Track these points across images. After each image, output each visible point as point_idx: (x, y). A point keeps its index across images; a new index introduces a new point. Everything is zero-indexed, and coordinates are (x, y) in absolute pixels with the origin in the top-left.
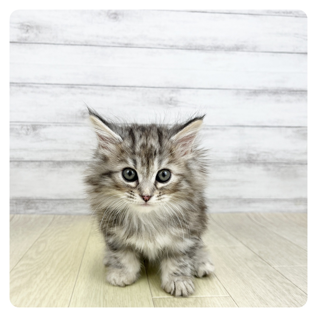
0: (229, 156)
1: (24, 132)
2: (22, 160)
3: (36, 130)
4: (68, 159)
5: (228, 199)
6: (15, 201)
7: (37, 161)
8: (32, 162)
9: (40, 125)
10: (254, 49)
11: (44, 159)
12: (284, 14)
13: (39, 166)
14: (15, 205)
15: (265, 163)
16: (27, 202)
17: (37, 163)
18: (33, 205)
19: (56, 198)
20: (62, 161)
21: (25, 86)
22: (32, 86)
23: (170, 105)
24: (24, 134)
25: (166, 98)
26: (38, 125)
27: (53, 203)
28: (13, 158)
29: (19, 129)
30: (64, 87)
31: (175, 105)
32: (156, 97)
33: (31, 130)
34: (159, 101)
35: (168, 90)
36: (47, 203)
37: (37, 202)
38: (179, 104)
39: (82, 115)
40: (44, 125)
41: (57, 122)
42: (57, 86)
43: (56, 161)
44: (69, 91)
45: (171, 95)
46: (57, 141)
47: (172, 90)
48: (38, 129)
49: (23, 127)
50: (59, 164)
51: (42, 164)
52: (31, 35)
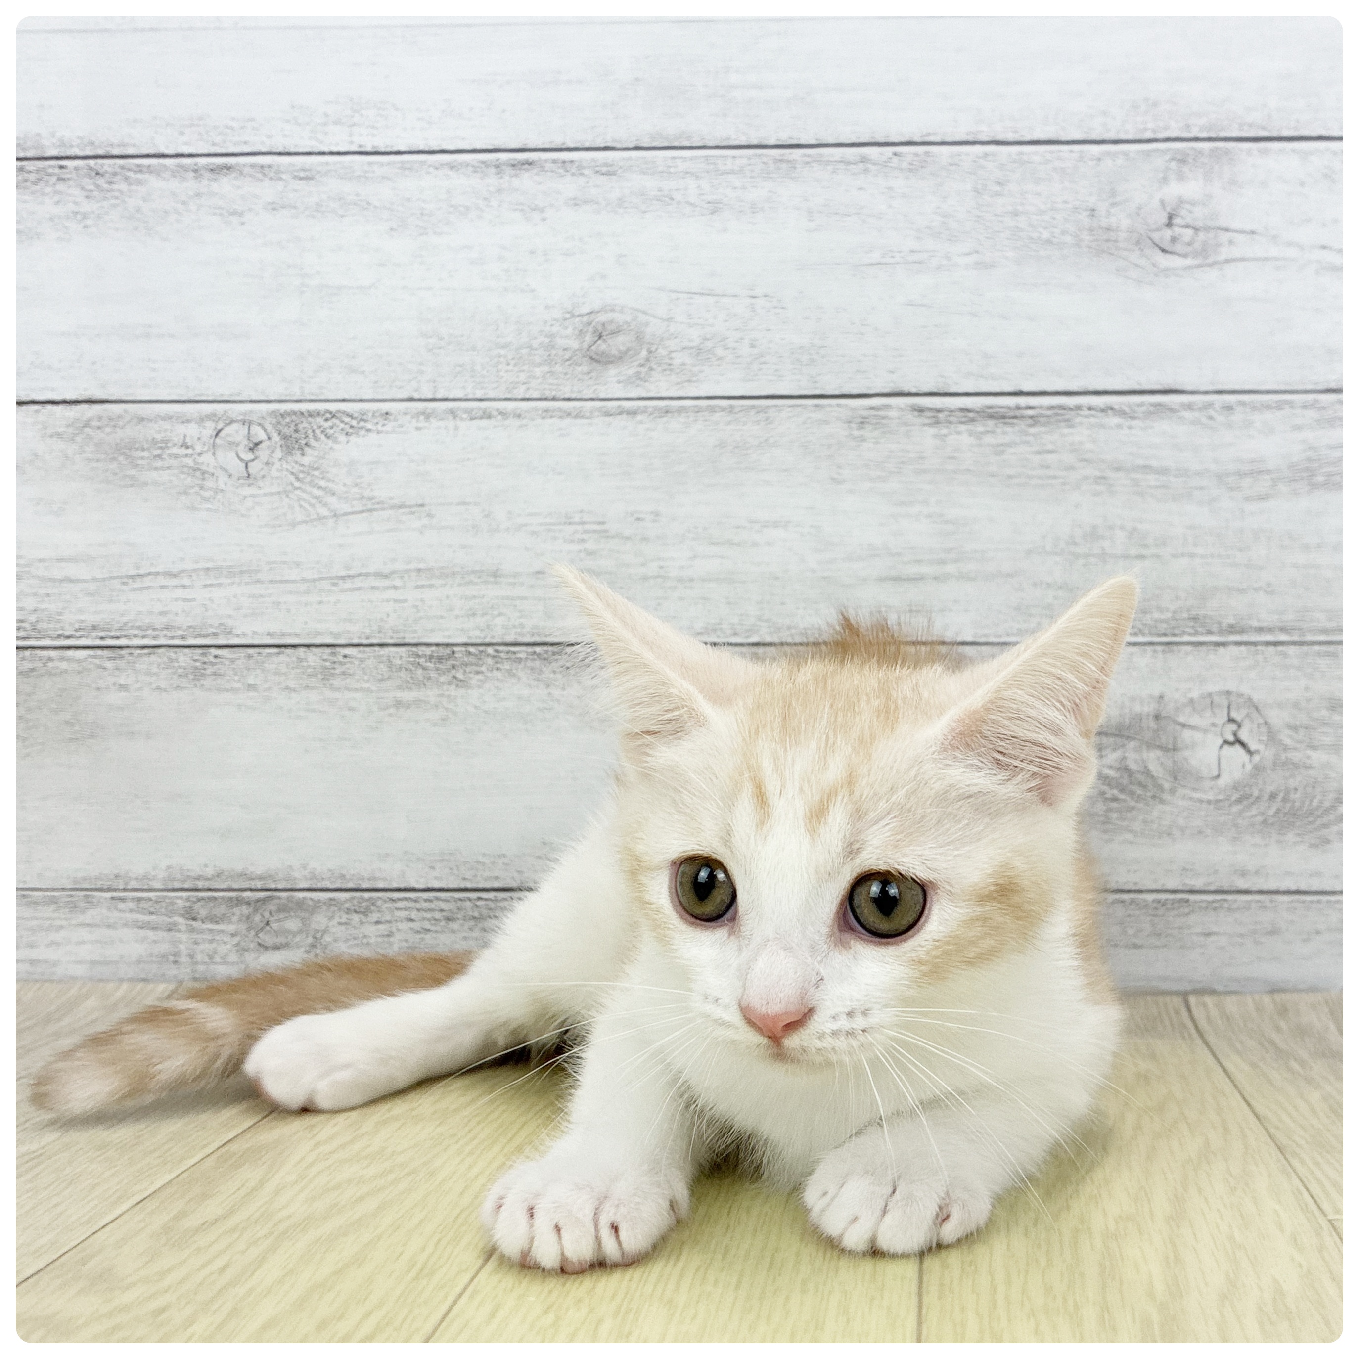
3: (303, 453)
16: (257, 906)
19: (433, 883)
20: (466, 645)
21: (228, 168)
22: (269, 166)
23: (1168, 256)
24: (230, 476)
25: (1139, 208)
26: (311, 415)
27: (414, 914)
28: (167, 628)
29: (199, 448)
30: (468, 165)
31: (1203, 252)
32: (1066, 202)
33: (273, 452)
34: (1091, 230)
35: (1148, 154)
36: (375, 917)
37: (317, 906)
38: (1231, 242)
39: (585, 345)
40: (351, 417)
41: (430, 396)
42: (423, 163)
43: (428, 645)
44: (499, 191)
45: (1174, 190)
46: (430, 515)
47: (1179, 157)
48: (312, 442)
49: (222, 434)
50: (451, 662)
51: (341, 663)
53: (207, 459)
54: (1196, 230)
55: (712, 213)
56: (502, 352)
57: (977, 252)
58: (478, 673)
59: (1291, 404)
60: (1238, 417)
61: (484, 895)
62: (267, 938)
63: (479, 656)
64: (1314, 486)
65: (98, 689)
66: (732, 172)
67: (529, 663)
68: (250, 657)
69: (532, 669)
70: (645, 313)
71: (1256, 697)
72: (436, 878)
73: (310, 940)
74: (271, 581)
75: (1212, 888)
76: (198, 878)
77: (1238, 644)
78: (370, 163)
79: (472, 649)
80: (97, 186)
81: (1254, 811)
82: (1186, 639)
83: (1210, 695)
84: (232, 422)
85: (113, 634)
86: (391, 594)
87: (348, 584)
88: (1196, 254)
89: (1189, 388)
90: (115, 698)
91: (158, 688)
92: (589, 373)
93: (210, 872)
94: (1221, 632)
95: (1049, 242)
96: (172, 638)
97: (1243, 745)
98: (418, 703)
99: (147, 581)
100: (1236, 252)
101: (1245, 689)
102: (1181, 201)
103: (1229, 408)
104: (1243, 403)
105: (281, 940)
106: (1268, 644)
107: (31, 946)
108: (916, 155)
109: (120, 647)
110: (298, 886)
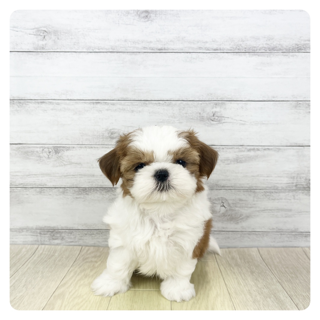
0: (284, 181)
1: (45, 155)
2: (45, 186)
3: (58, 153)
4: (94, 186)
5: (280, 232)
6: (38, 231)
7: (60, 188)
8: (56, 188)
9: (64, 147)
11: (68, 185)
13: (63, 193)
14: (39, 235)
16: (52, 232)
17: (61, 190)
18: (58, 235)
20: (88, 188)
21: (44, 102)
22: (52, 102)
23: (213, 122)
24: (45, 157)
25: (208, 113)
26: (60, 147)
27: (80, 234)
28: (35, 184)
29: (40, 152)
30: (88, 103)
31: (219, 121)
32: (195, 112)
33: (53, 153)
34: (200, 117)
35: (210, 103)
36: (73, 234)
37: (63, 232)
38: (224, 119)
39: (109, 135)
40: (67, 147)
41: (82, 144)
42: (80, 102)
43: (81, 188)
44: (94, 107)
45: (215, 110)
46: (82, 165)
47: (216, 104)
48: (60, 152)
49: (44, 150)
50: (85, 191)
51: (66, 191)
52: (49, 43)
53: (41, 155)
54: (218, 117)
55: (132, 112)
56: (95, 136)
57: (179, 120)
58: (90, 192)
59: (234, 148)
60: (225, 150)
61: (92, 231)
62: (54, 237)
63: (90, 190)
64: (238, 162)
65: (23, 195)
66: (135, 105)
67: (100, 191)
68: (50, 189)
69: (100, 192)
70: (120, 130)
71: (227, 198)
72: (84, 228)
73: (62, 238)
74: (54, 176)
75: (218, 230)
76: (42, 227)
77: (224, 189)
78: (70, 102)
79: (90, 189)
80: (20, 105)
81: (226, 218)
82: (215, 188)
83: (219, 198)
84: (45, 148)
85: (25, 185)
86: (75, 179)
87: (67, 177)
88: (218, 121)
89: (216, 145)
90: (26, 196)
91: (34, 195)
92: (110, 140)
93: (44, 226)
94: (221, 187)
95: (192, 119)
96: (36, 186)
97: (224, 206)
98: (80, 198)
99: (31, 176)
100: (225, 121)
101: (225, 197)
102: (216, 112)
103: (223, 148)
104: (226, 148)
105: (56, 238)
106: (229, 189)
107: (12, 238)
108: (169, 103)
109: (27, 187)
110: (59, 229)
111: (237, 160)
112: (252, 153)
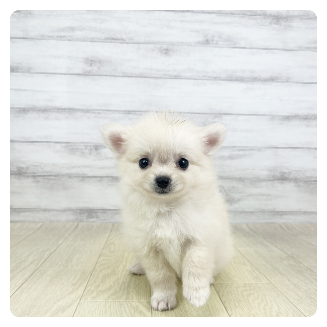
0: (264, 173)
1: (87, 151)
2: (86, 175)
3: (98, 150)
5: (263, 212)
6: (79, 211)
7: (98, 177)
8: (95, 177)
9: (102, 146)
10: (287, 80)
11: (104, 175)
12: (313, 49)
13: (100, 181)
14: (79, 214)
15: (296, 180)
17: (99, 179)
18: (94, 214)
19: (115, 209)
22: (95, 112)
24: (87, 153)
26: (100, 145)
27: (111, 213)
28: (78, 173)
29: (83, 149)
30: (121, 113)
33: (94, 150)
35: (211, 116)
36: (106, 213)
37: (98, 212)
42: (115, 112)
44: (126, 117)
48: (100, 149)
49: (87, 148)
52: (95, 69)
53: (84, 151)
62: (91, 216)
65: (68, 182)
73: (97, 217)
74: (93, 168)
76: (81, 208)
78: (108, 112)
84: (88, 146)
90: (70, 183)
91: (77, 182)
93: (83, 207)
96: (79, 175)
98: (113, 184)
105: (93, 217)
110: (95, 209)
111: (231, 158)
112: (241, 153)
